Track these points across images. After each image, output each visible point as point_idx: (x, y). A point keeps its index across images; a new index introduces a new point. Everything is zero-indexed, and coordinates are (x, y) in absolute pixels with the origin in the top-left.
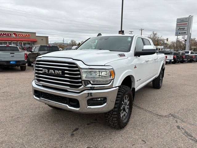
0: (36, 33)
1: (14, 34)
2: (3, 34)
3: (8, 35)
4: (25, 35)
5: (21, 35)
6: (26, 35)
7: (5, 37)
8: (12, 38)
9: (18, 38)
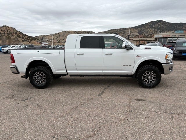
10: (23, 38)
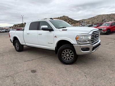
10: (72, 22)
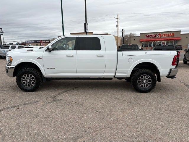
0: (180, 31)
1: (159, 34)
2: (150, 35)
3: (153, 36)
4: (169, 34)
5: (165, 35)
6: (171, 34)
7: (151, 38)
8: (157, 38)
9: (162, 38)
